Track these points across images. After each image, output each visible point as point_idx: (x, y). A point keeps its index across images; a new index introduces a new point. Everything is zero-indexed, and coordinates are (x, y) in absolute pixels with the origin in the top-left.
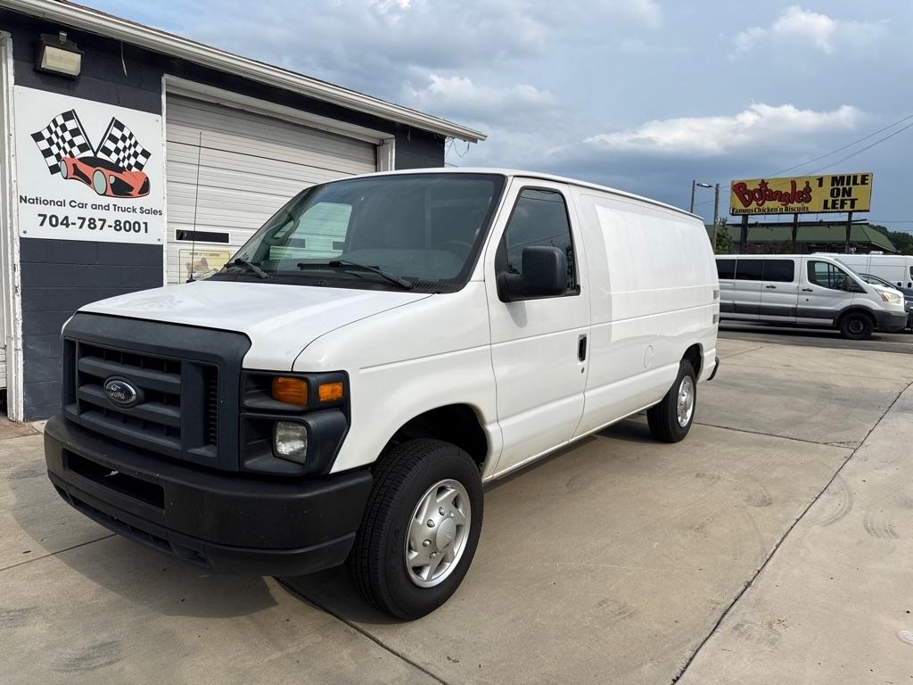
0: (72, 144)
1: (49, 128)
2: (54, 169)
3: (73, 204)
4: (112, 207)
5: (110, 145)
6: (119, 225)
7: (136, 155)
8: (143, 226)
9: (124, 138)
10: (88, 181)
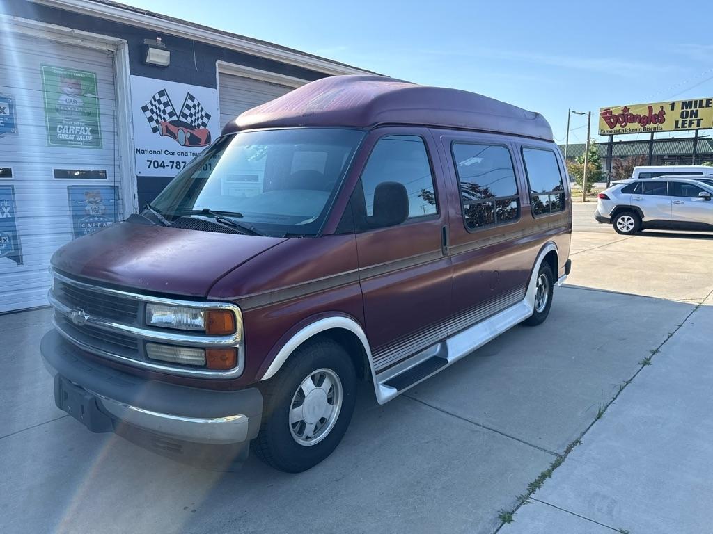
0: (164, 112)
1: (151, 102)
2: (155, 130)
3: (167, 152)
4: (189, 154)
7: (202, 117)
9: (195, 106)
10: (175, 137)
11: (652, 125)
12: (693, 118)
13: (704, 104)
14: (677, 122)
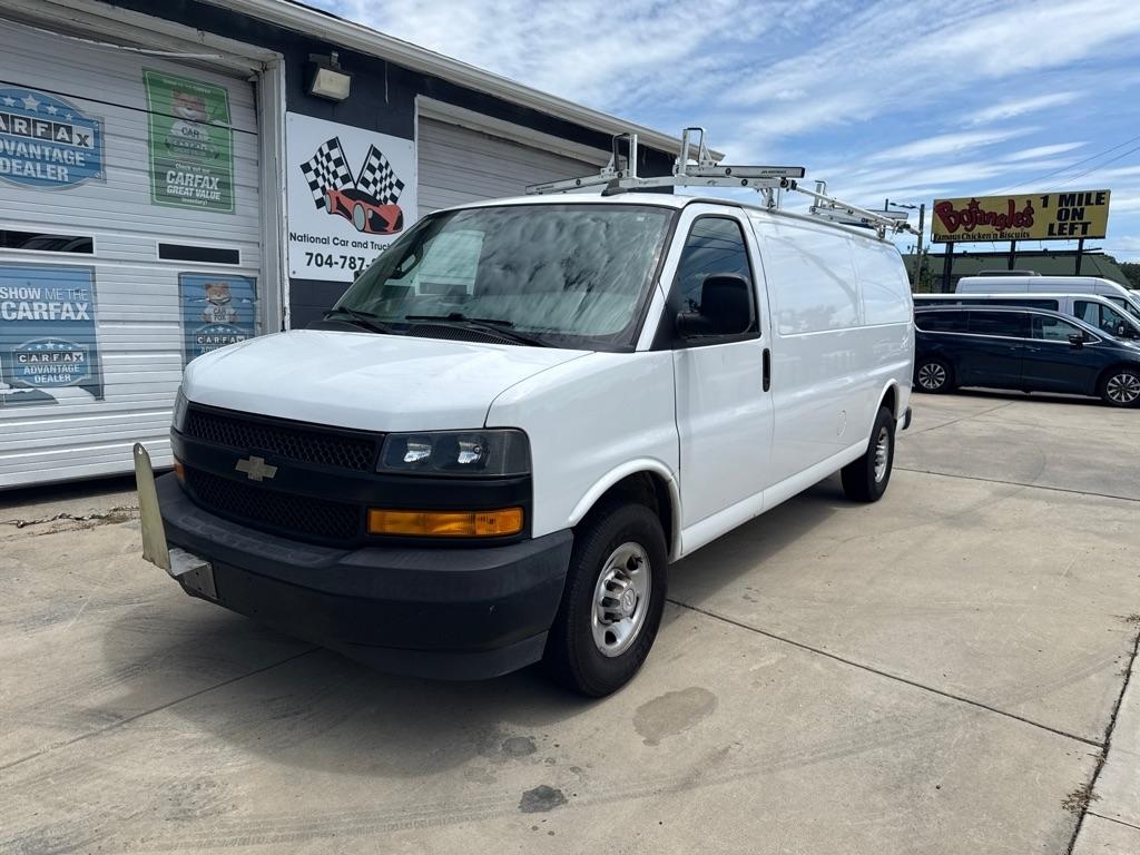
0: (335, 175)
1: (316, 158)
2: (320, 203)
3: (336, 241)
4: (370, 245)
7: (391, 186)
9: (381, 168)
10: (349, 216)
11: (1013, 230)
12: (1077, 221)
13: (1093, 200)
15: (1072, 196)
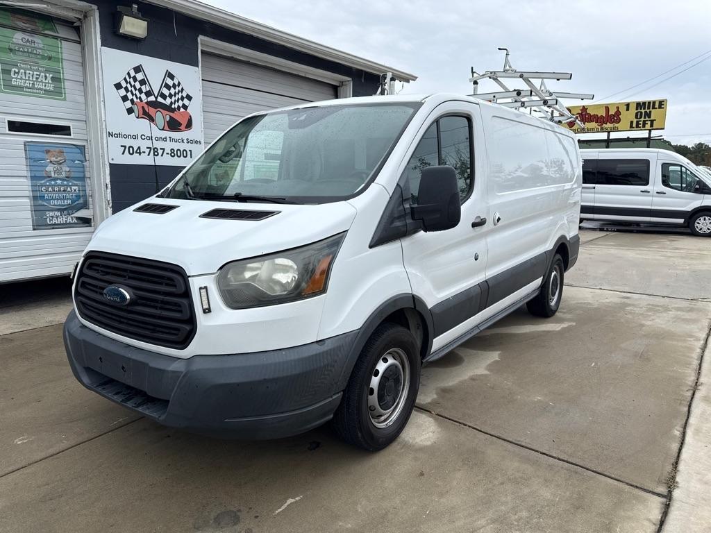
0: (140, 91)
1: (125, 79)
2: (130, 111)
3: (143, 137)
4: (168, 139)
5: (166, 92)
6: (173, 153)
7: (182, 98)
8: (189, 153)
9: (174, 86)
10: (152, 119)
11: (609, 125)
12: (647, 119)
13: (657, 106)
14: (632, 122)
15: (644, 103)
